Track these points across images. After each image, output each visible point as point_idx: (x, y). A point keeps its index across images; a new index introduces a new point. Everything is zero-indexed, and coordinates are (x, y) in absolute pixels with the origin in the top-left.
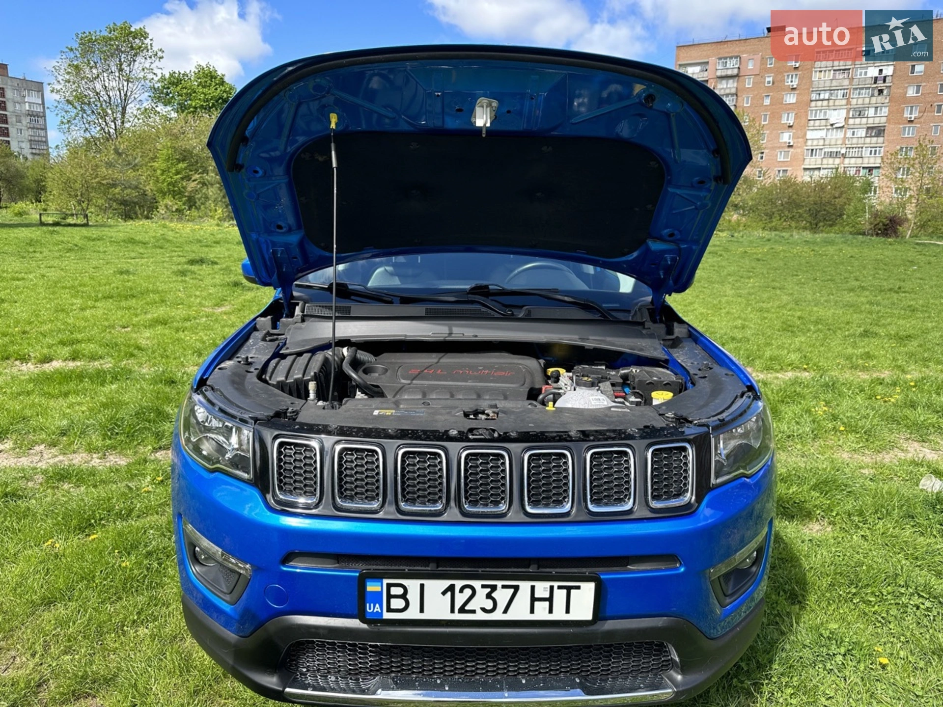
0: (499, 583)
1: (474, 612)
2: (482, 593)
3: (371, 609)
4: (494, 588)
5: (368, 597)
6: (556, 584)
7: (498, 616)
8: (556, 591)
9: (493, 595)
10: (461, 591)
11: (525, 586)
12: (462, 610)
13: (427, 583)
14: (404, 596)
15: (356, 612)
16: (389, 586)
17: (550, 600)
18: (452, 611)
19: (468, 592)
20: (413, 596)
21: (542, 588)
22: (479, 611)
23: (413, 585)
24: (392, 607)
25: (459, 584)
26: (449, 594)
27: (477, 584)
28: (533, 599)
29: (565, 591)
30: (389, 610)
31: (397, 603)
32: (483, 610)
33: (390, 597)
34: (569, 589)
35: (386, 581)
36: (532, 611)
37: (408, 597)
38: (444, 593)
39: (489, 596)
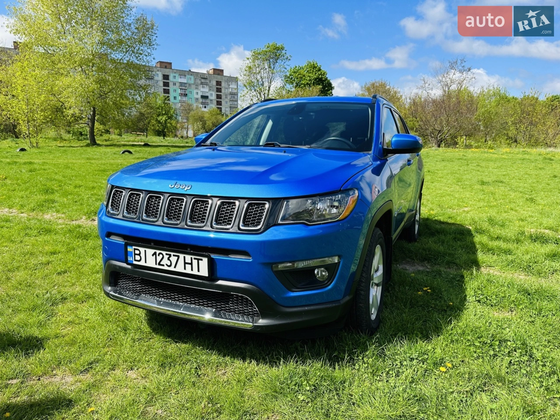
0: (172, 254)
1: (163, 265)
2: (166, 257)
3: (130, 259)
4: (170, 255)
5: (129, 254)
6: (193, 257)
7: (172, 269)
8: (193, 260)
9: (170, 259)
10: (159, 255)
11: (182, 256)
12: (159, 264)
13: (147, 250)
14: (139, 255)
15: (124, 260)
16: (135, 249)
17: (191, 264)
18: (156, 264)
19: (161, 256)
20: (143, 255)
21: (188, 258)
22: (165, 265)
23: (142, 250)
24: (136, 259)
25: (158, 252)
26: (154, 256)
27: (164, 253)
28: (185, 263)
29: (196, 261)
30: (135, 260)
31: (138, 258)
32: (167, 265)
33: (135, 254)
34: (198, 260)
35: (134, 247)
36: (185, 269)
37: (141, 255)
38: (153, 255)
39: (169, 259)
